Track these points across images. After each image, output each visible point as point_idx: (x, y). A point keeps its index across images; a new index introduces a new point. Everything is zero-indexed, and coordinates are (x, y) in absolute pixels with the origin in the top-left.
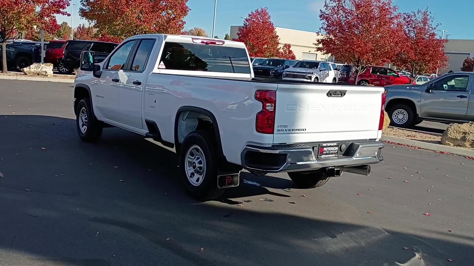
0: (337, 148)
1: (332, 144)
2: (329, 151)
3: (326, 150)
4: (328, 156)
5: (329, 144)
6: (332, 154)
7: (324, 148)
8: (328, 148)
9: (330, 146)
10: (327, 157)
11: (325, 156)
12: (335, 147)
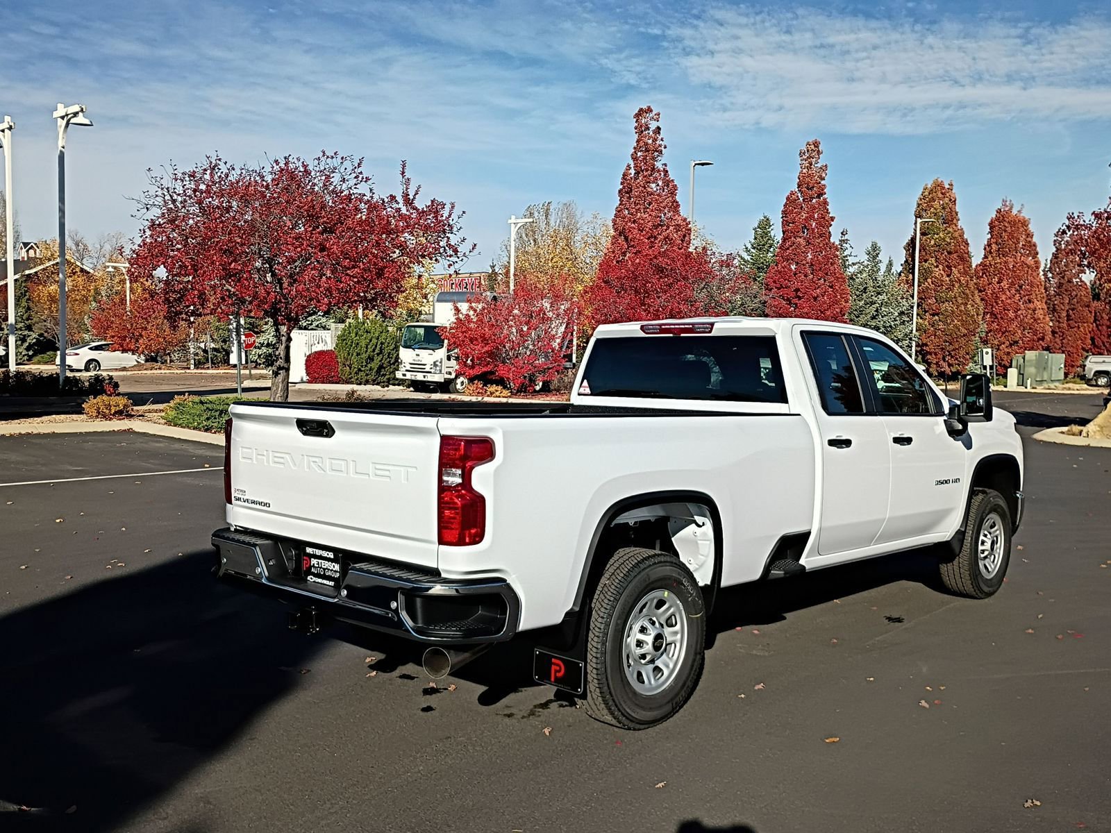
0: (337, 567)
1: (325, 554)
2: (324, 569)
3: (316, 565)
4: (320, 580)
5: (319, 552)
6: (329, 578)
7: (312, 559)
8: (320, 561)
9: (320, 557)
10: (318, 583)
11: (314, 579)
12: (334, 564)
